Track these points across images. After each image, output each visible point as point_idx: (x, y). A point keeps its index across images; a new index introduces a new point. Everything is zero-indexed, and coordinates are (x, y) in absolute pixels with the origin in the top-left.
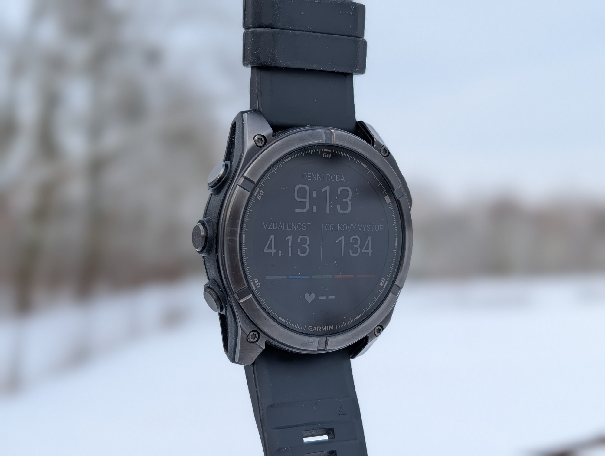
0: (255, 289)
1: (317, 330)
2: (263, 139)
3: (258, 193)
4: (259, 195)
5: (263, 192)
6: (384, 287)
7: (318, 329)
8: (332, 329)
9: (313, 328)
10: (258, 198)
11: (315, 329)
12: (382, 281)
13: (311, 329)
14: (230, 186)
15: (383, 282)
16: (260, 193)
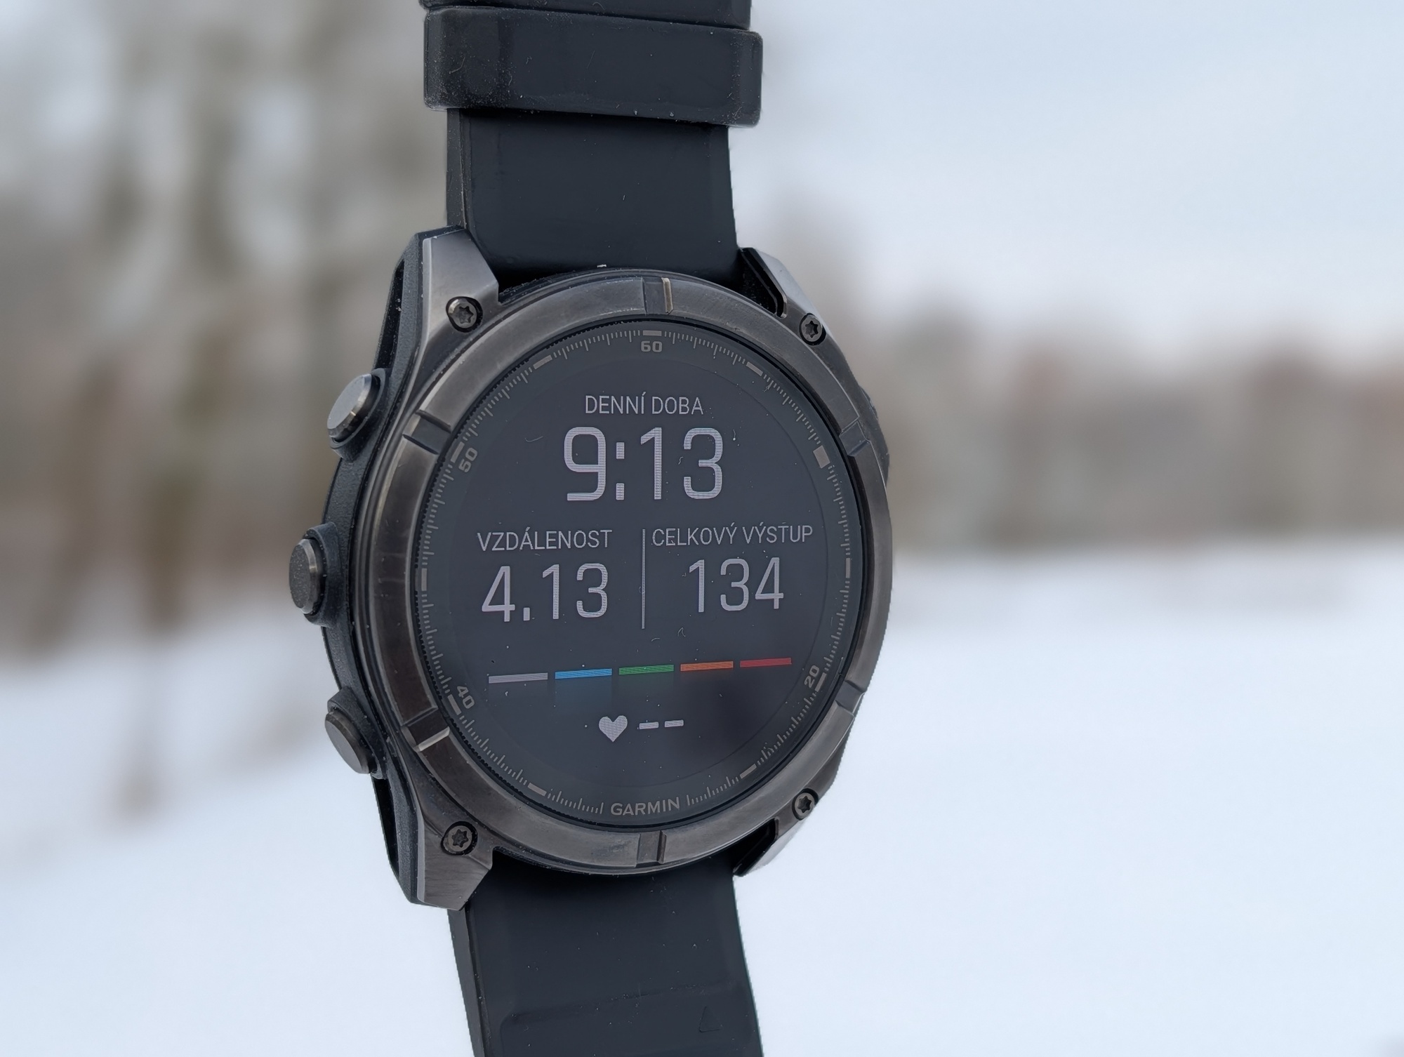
0: (458, 711)
1: (634, 813)
2: (472, 308)
3: (462, 455)
4: (463, 460)
5: (475, 452)
6: (817, 689)
7: (637, 809)
8: (677, 806)
9: (623, 808)
10: (461, 467)
11: (630, 808)
12: (811, 673)
13: (619, 812)
14: (384, 439)
15: (815, 675)
16: (467, 456)
